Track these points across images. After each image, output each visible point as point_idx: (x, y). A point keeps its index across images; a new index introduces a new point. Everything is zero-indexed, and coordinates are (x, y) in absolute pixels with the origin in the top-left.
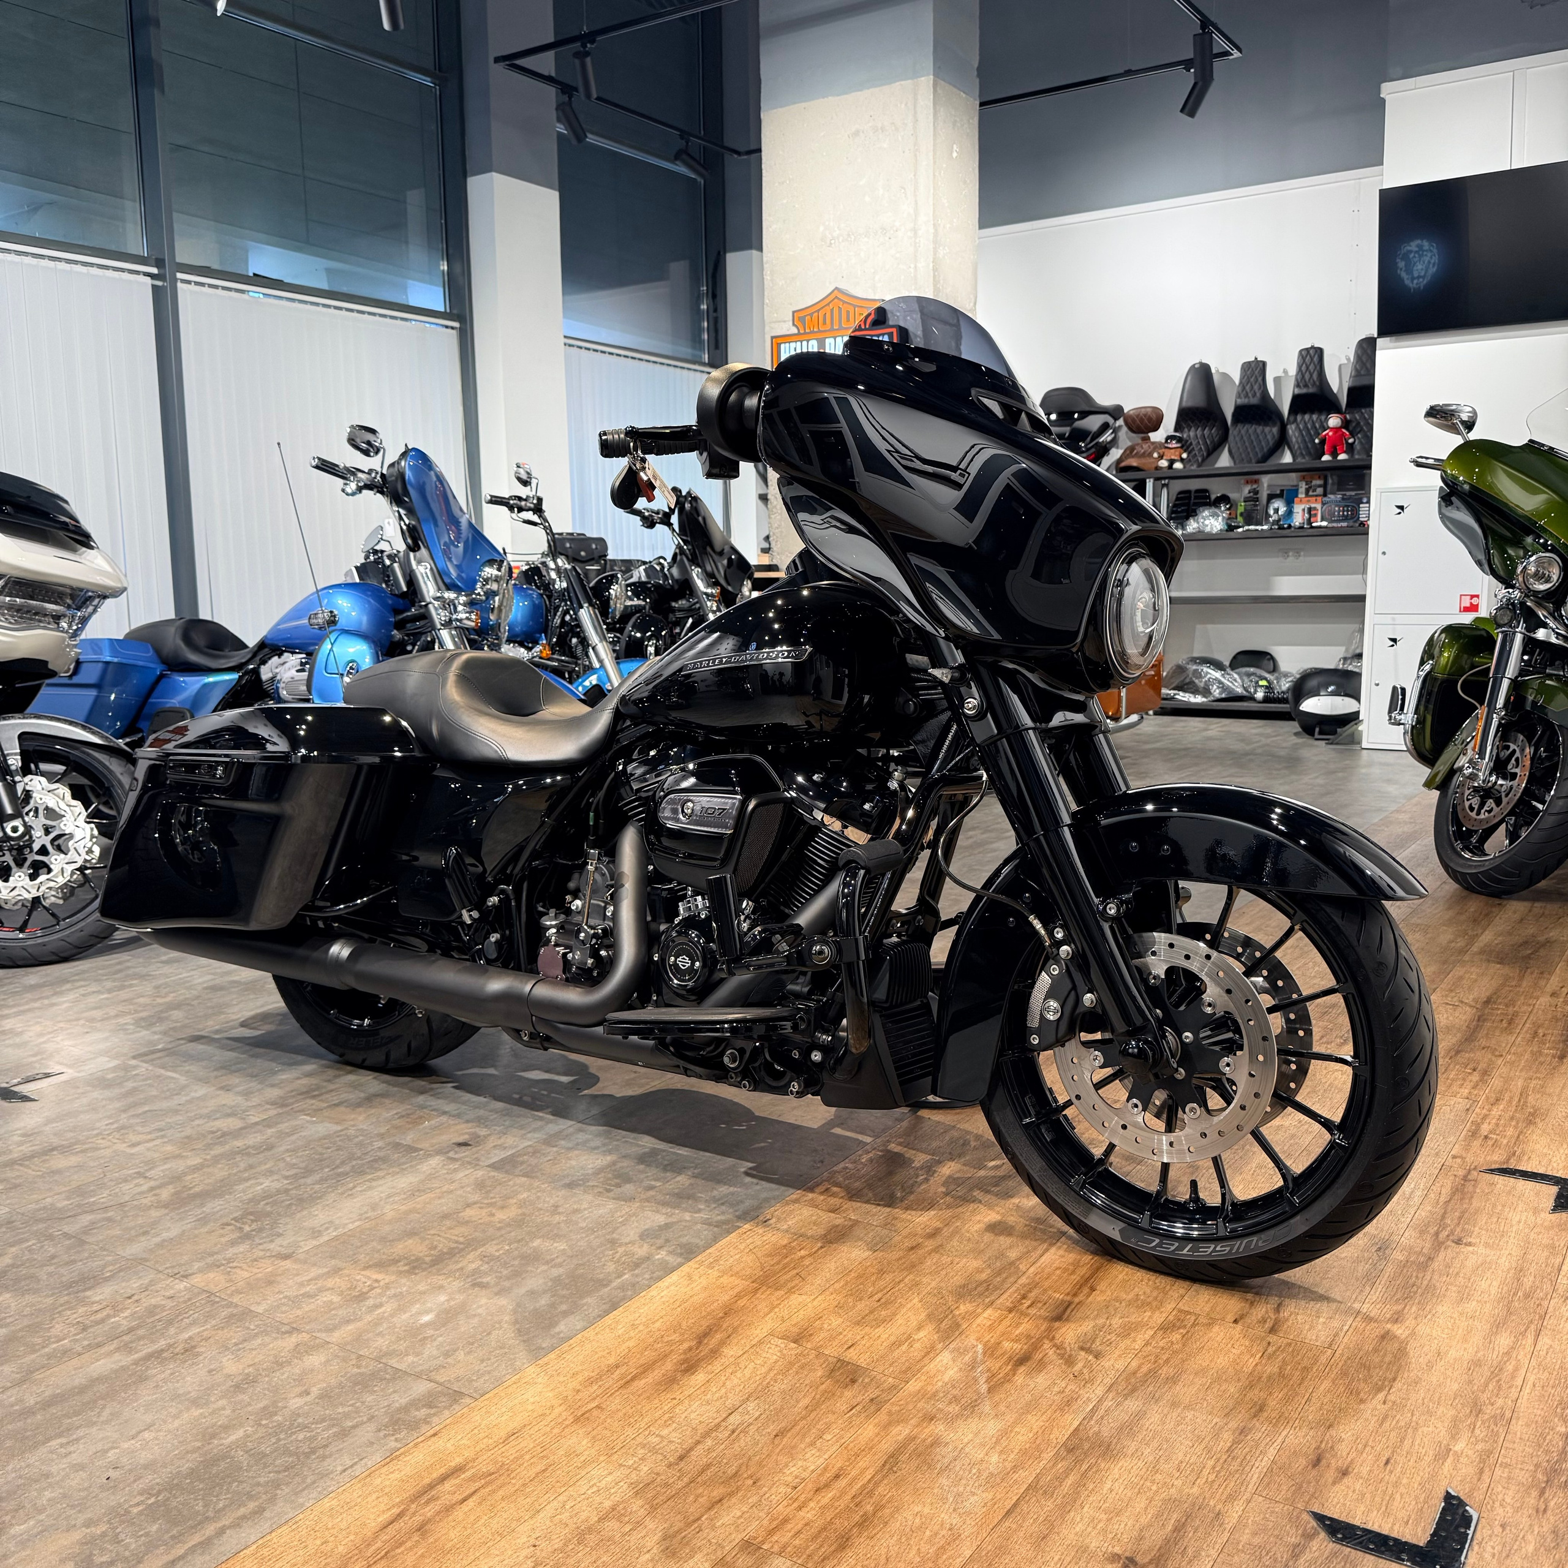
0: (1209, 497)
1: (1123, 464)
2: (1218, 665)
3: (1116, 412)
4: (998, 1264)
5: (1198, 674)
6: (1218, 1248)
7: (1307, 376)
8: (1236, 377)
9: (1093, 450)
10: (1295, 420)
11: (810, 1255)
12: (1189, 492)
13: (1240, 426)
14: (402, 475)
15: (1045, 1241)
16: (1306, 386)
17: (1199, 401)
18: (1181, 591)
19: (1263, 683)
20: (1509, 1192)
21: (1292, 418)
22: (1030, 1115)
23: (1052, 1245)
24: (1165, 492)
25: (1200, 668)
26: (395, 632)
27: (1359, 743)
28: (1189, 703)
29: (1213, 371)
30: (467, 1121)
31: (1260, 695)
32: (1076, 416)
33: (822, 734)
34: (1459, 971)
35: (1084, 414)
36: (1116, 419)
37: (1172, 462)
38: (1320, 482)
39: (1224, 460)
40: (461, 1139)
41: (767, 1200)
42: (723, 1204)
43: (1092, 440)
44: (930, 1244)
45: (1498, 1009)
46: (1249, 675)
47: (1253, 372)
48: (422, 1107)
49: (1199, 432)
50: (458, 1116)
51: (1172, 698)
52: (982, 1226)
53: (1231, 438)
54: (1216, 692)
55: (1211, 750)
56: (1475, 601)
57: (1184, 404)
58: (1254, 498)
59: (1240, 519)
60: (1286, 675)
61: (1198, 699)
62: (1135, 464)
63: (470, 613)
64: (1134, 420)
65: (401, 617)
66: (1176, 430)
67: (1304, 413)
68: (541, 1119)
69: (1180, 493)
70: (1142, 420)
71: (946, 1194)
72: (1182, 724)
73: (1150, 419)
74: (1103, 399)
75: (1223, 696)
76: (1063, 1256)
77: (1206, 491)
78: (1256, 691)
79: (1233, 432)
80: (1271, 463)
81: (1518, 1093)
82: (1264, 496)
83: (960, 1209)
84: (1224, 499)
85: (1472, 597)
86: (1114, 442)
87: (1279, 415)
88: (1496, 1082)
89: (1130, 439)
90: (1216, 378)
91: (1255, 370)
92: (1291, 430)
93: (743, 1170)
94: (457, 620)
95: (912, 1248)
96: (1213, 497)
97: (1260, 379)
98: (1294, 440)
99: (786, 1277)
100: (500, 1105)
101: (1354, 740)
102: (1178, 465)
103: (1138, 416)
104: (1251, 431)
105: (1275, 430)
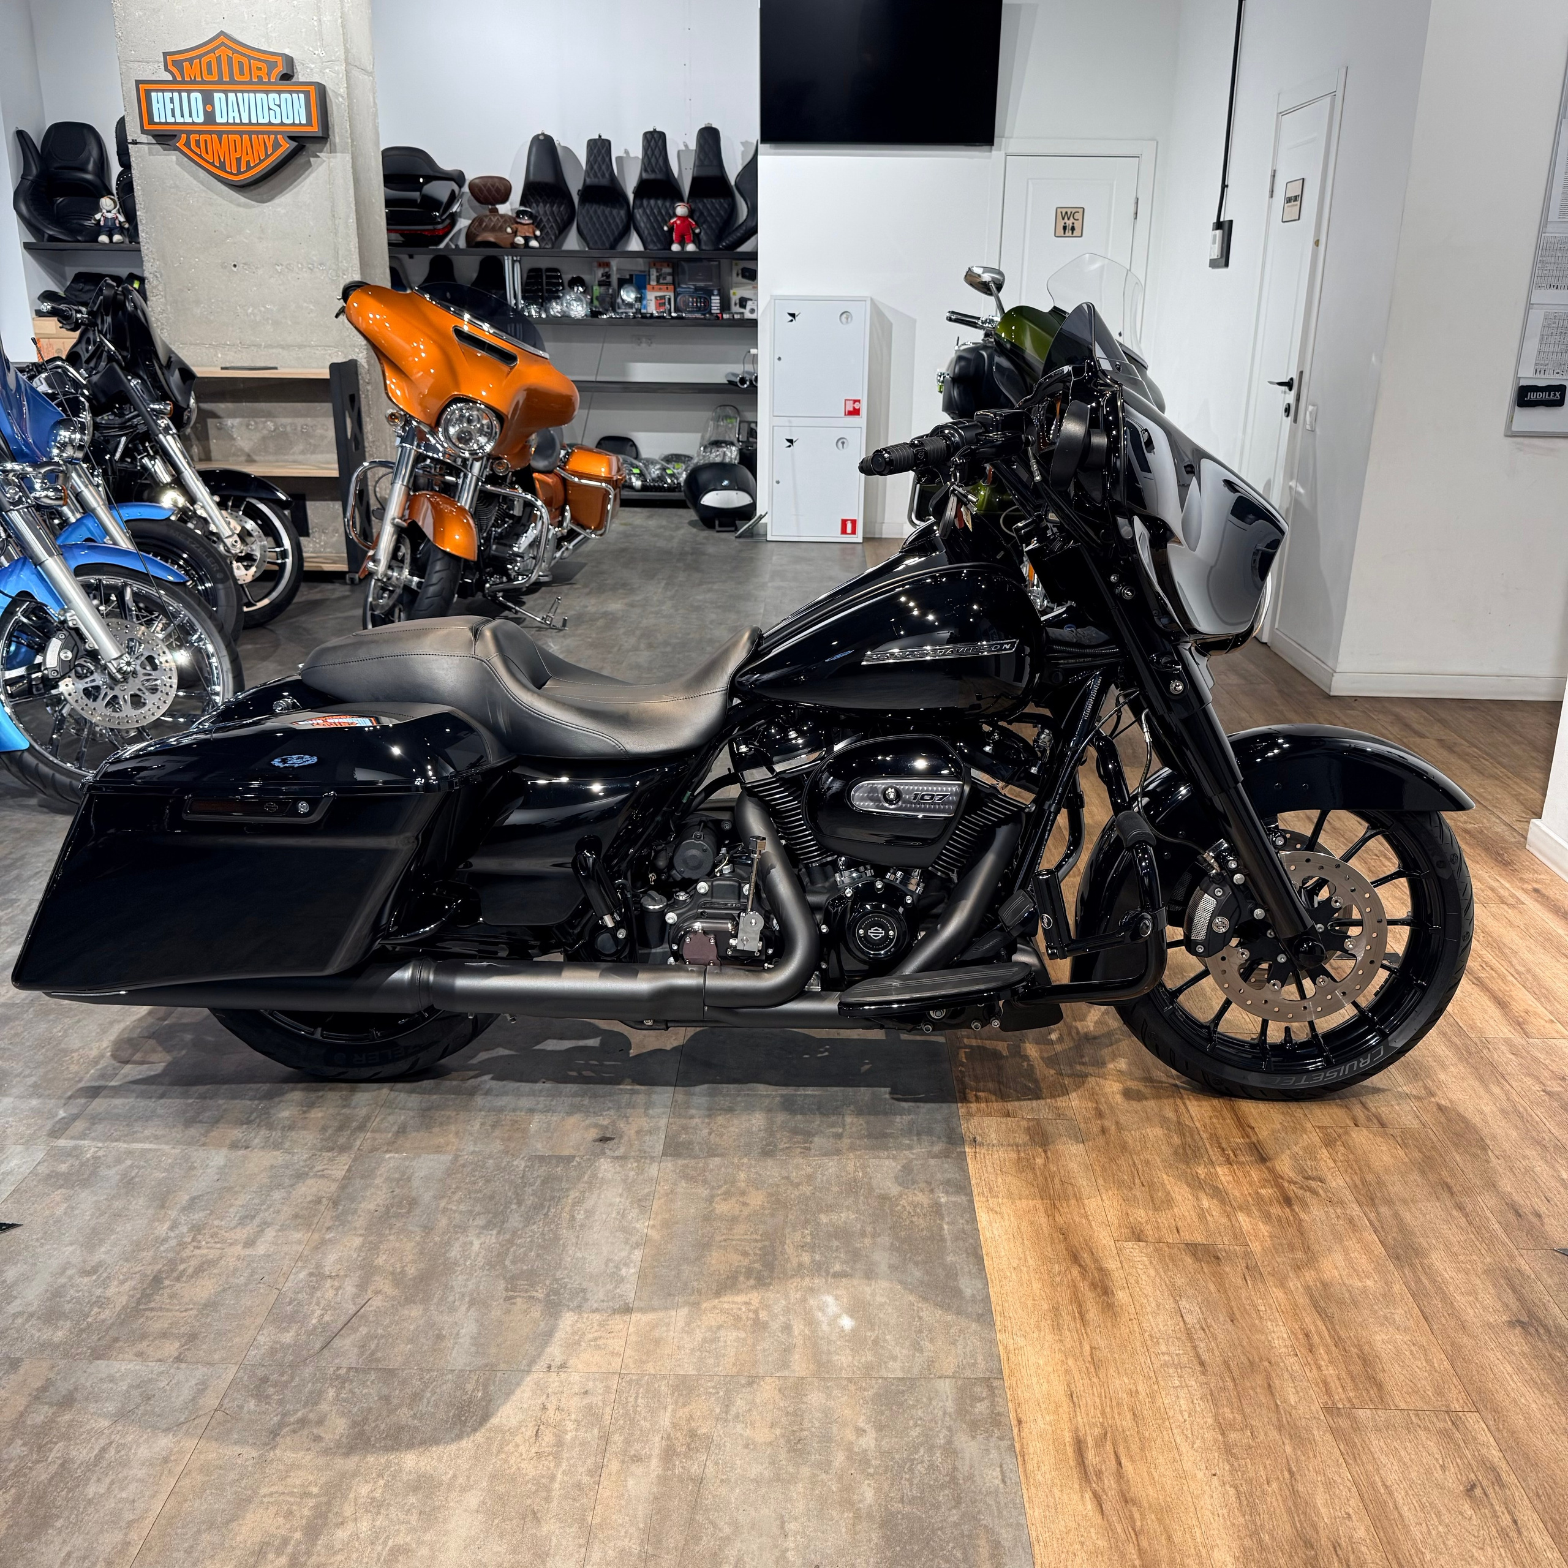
0: (563, 278)
1: (473, 238)
3: (458, 178)
4: (1172, 1127)
7: (653, 161)
8: (582, 156)
9: (446, 221)
10: (641, 205)
11: (1047, 1162)
12: (539, 270)
13: (587, 206)
15: (1175, 1097)
16: (653, 171)
17: (546, 176)
19: (635, 470)
21: (638, 203)
23: (1182, 1098)
24: (518, 269)
27: (765, 535)
29: (557, 144)
30: (569, 1114)
31: (636, 483)
32: (421, 180)
35: (429, 179)
36: (461, 187)
37: (527, 239)
38: (669, 270)
39: (572, 242)
40: (593, 1135)
41: (947, 1120)
42: (919, 1134)
43: (445, 209)
44: (1109, 1125)
46: (622, 461)
47: (599, 152)
49: (547, 208)
52: (1119, 1096)
53: (578, 217)
57: (531, 177)
58: (605, 283)
59: (599, 304)
62: (492, 239)
64: (480, 190)
66: (522, 203)
67: (649, 198)
68: (634, 1092)
69: (532, 271)
70: (489, 190)
71: (1061, 1075)
73: (498, 190)
74: (445, 164)
76: (1200, 1106)
77: (555, 270)
78: (630, 479)
79: (580, 210)
80: (620, 248)
82: (614, 280)
83: (1088, 1085)
84: (578, 280)
87: (625, 199)
89: (476, 209)
90: (560, 152)
91: (600, 148)
92: (638, 214)
93: (887, 1096)
95: (1103, 1131)
96: (567, 278)
97: (606, 159)
98: (642, 225)
99: (1058, 1187)
101: (757, 533)
102: (534, 243)
103: (483, 185)
104: (599, 212)
105: (623, 213)
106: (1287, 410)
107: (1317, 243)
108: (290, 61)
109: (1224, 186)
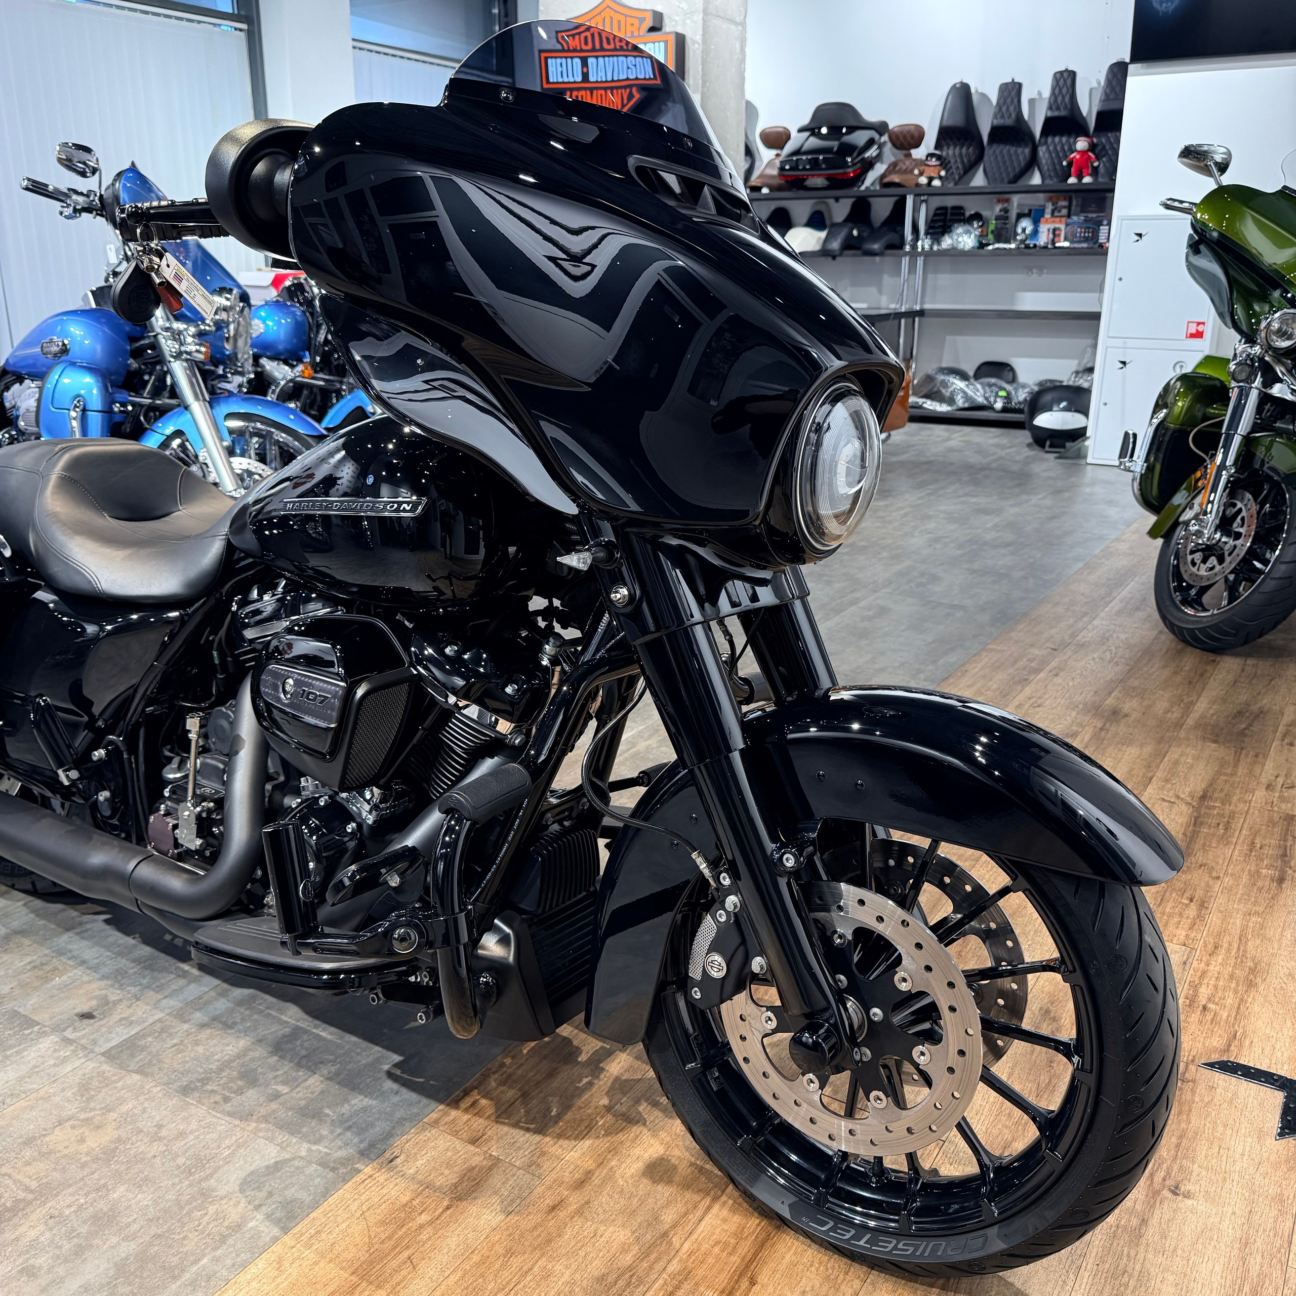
0: (963, 214)
1: (886, 180)
2: (963, 376)
3: (881, 128)
4: (648, 1237)
5: (945, 384)
6: (900, 1246)
7: (1060, 99)
8: (994, 97)
9: (859, 165)
10: (1046, 143)
11: (431, 1223)
12: (945, 208)
13: (995, 146)
14: (117, 198)
15: (708, 1194)
16: (1058, 109)
17: (958, 121)
18: (934, 303)
19: (1003, 393)
20: (1231, 1102)
21: (1043, 140)
22: (695, 1060)
23: (715, 1199)
24: (923, 207)
25: (946, 378)
26: (131, 361)
27: (1085, 457)
28: (934, 411)
29: (973, 91)
30: (104, 977)
31: (999, 405)
32: (844, 130)
33: (455, 601)
34: (1174, 753)
35: (852, 129)
36: (881, 135)
37: (931, 179)
38: (1064, 203)
39: (979, 180)
40: (85, 1008)
41: (401, 1122)
42: (349, 1128)
43: (859, 154)
44: (575, 1200)
45: (1215, 808)
46: (990, 385)
47: (1009, 93)
48: (60, 953)
49: (957, 151)
50: (95, 968)
51: (920, 407)
52: (639, 1166)
53: (986, 158)
54: (960, 402)
55: (951, 464)
56: (1201, 328)
57: (945, 123)
58: (1003, 217)
59: (991, 237)
60: (1024, 386)
61: (942, 408)
63: (200, 345)
64: (897, 137)
65: (138, 344)
66: (936, 148)
67: (1054, 135)
68: (184, 974)
69: (938, 209)
70: (905, 137)
71: (608, 1109)
72: (928, 432)
73: (912, 137)
74: (870, 115)
75: (966, 405)
76: (724, 1220)
77: (961, 208)
78: (995, 401)
79: (988, 152)
80: (1022, 183)
81: (1237, 937)
82: (1013, 214)
83: (621, 1136)
84: (977, 216)
85: (1199, 324)
86: (879, 158)
87: (1031, 136)
88: (1214, 919)
89: (894, 155)
90: (975, 98)
91: (1011, 91)
92: (1042, 151)
93: (386, 1067)
94: (187, 353)
95: (553, 1208)
96: (967, 214)
97: (1016, 101)
98: (1044, 161)
99: (394, 1264)
100: (147, 950)
101: (1081, 455)
102: (936, 183)
103: (901, 132)
104: (1005, 152)
105: (1027, 151)
108: (658, 17)
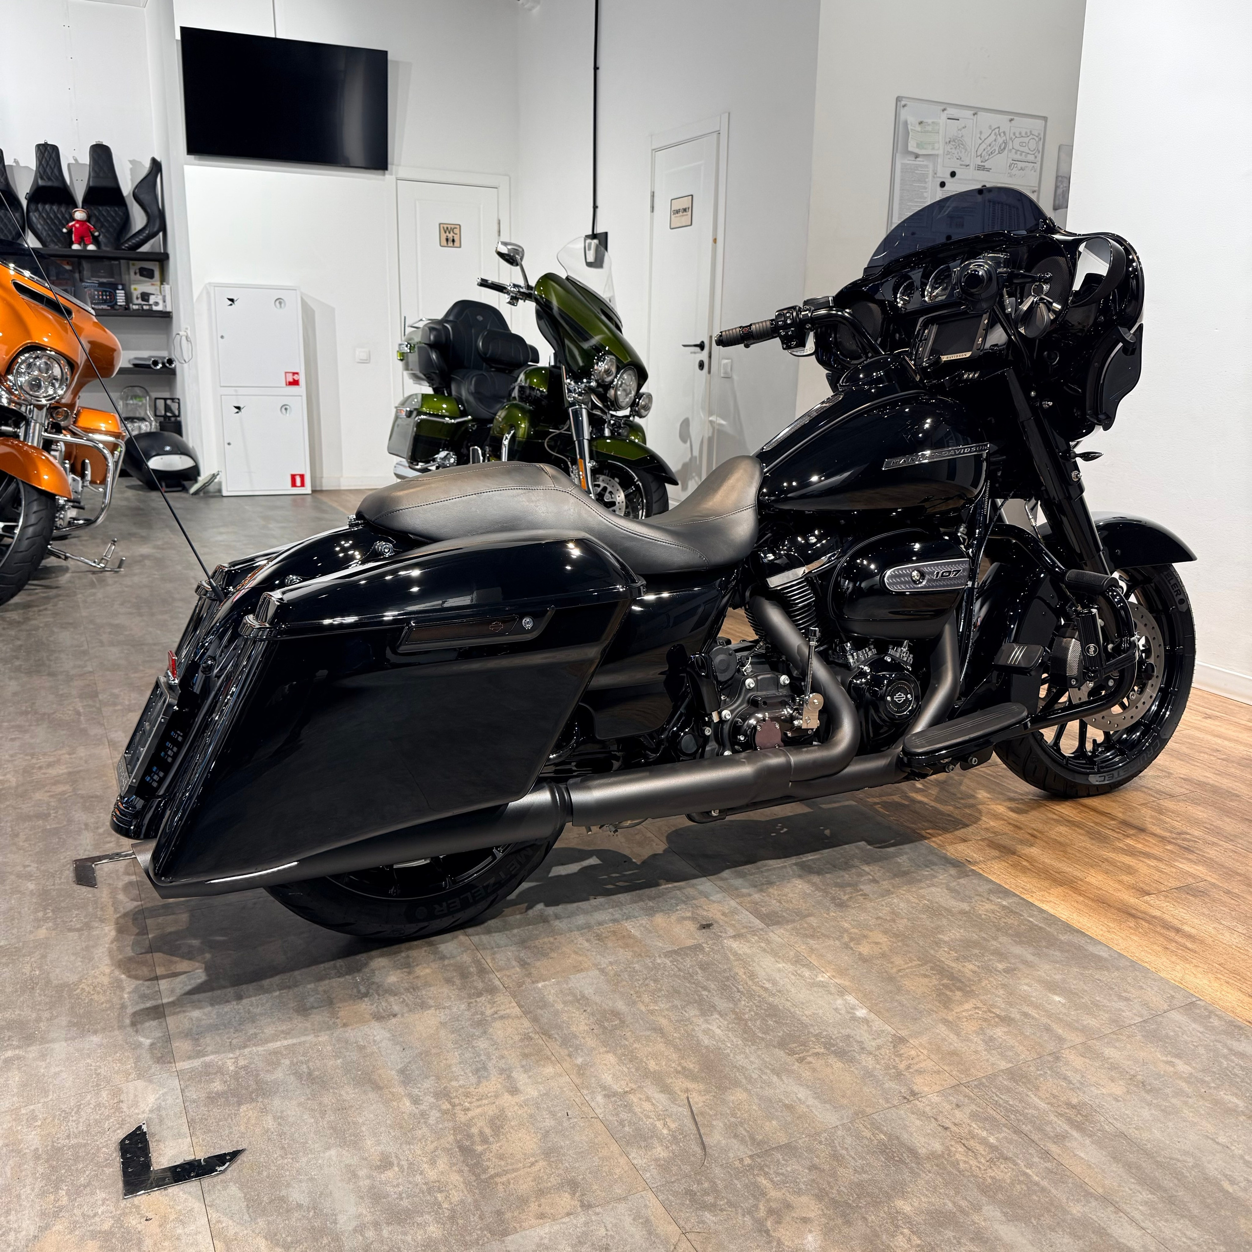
7: (48, 171)
10: (37, 209)
16: (49, 179)
21: (32, 208)
56: (296, 377)
67: (45, 203)
85: (294, 374)
87: (18, 202)
92: (34, 216)
98: (39, 226)
105: (17, 215)
106: (701, 365)
107: (715, 241)
109: (595, 207)
